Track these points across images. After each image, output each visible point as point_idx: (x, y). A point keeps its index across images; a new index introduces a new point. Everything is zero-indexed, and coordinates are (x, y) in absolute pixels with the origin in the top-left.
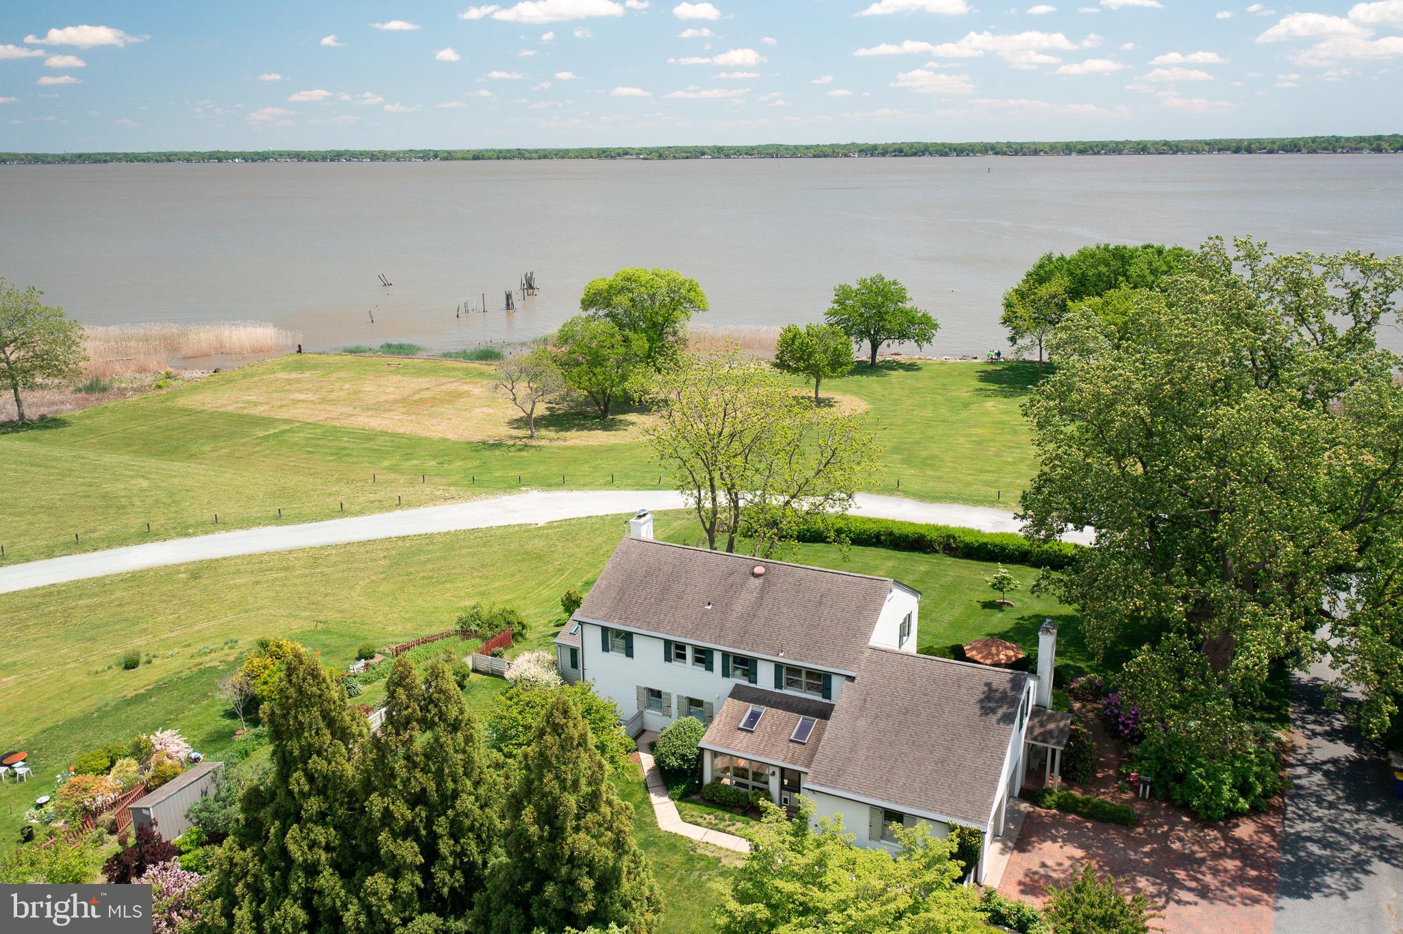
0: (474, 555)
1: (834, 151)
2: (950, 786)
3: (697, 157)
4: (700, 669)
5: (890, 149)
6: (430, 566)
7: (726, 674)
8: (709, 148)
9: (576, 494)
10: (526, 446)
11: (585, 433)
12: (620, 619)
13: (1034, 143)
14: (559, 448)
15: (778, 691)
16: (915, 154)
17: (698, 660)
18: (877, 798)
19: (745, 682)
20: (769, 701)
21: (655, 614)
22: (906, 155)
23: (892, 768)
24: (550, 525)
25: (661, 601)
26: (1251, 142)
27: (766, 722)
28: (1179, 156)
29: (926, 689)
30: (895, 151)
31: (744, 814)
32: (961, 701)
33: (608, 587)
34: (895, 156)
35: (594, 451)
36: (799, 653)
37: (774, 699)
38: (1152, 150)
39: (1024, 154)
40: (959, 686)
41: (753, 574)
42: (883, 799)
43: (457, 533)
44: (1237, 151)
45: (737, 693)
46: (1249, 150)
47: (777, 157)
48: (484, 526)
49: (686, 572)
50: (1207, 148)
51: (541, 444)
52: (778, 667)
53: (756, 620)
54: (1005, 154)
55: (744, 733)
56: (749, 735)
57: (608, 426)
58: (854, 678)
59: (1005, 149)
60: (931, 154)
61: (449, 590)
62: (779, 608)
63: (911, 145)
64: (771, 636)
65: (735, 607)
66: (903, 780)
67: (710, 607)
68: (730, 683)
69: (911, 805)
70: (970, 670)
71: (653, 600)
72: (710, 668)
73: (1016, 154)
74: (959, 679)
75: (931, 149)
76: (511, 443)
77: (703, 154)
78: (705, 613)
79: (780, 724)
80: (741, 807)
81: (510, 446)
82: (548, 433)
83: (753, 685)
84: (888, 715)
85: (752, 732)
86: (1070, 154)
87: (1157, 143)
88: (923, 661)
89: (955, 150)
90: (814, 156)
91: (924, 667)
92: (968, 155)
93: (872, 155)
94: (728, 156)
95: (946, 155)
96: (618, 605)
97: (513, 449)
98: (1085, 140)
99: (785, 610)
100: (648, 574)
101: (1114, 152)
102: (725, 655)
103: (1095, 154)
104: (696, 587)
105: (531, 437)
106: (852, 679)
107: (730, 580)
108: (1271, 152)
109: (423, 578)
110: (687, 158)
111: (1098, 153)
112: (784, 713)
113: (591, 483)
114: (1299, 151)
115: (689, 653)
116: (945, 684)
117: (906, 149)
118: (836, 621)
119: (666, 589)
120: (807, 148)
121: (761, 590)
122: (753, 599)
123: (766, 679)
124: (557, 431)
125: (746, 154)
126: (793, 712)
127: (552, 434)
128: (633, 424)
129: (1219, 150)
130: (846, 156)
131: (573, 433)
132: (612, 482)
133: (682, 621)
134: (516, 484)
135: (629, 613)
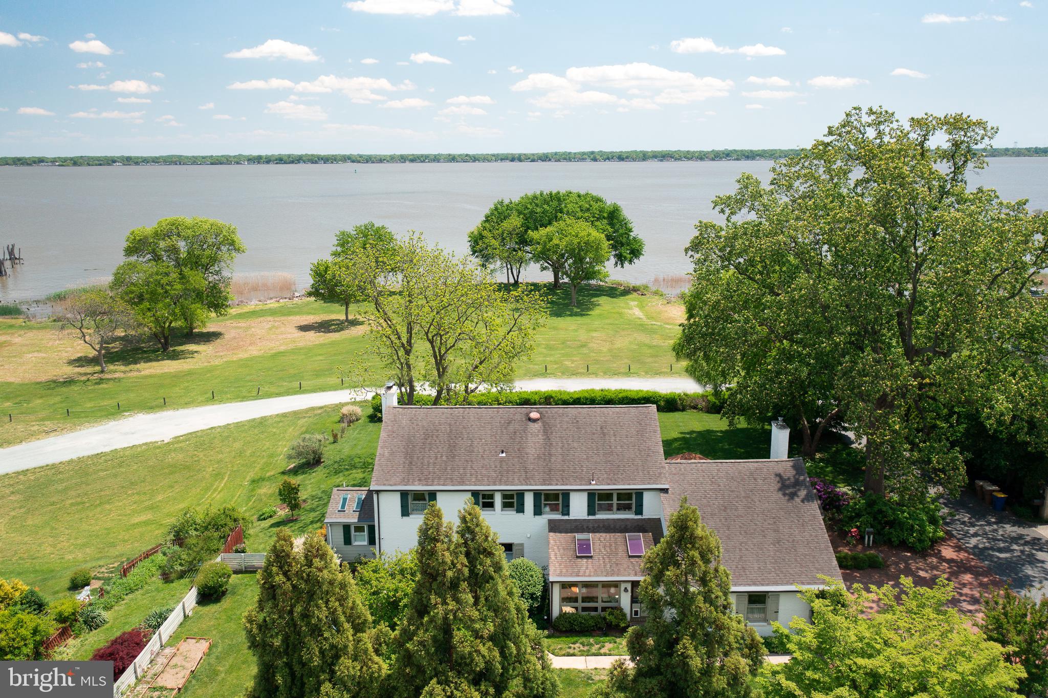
0: (115, 476)
1: (227, 160)
2: (796, 560)
3: (109, 164)
4: (511, 514)
5: (273, 158)
6: (72, 493)
7: (538, 512)
8: (118, 157)
9: (182, 412)
10: (101, 379)
11: (154, 364)
12: (420, 480)
13: (379, 155)
14: (136, 378)
15: (591, 517)
16: (292, 162)
17: (506, 505)
18: (745, 585)
19: (557, 516)
20: (587, 527)
21: (453, 469)
22: (285, 163)
23: (741, 557)
24: (177, 440)
25: (453, 457)
26: (520, 155)
27: (597, 547)
28: (477, 163)
29: (730, 487)
30: (276, 160)
31: (606, 635)
32: (763, 491)
33: (392, 453)
34: (277, 163)
35: (174, 376)
36: (608, 478)
37: (591, 526)
38: (459, 159)
39: (373, 162)
40: (755, 479)
41: (530, 419)
42: (749, 585)
43: (80, 460)
44: (513, 160)
45: (554, 527)
46: (520, 160)
47: (180, 164)
48: (107, 449)
49: (464, 428)
50: (494, 158)
51: (115, 376)
52: (591, 495)
53: (553, 459)
54: (359, 162)
55: (585, 560)
56: (590, 560)
57: (175, 356)
58: (667, 489)
59: (358, 159)
60: (304, 162)
61: (110, 510)
62: (569, 444)
63: (289, 156)
64: (575, 469)
65: (528, 451)
66: (756, 566)
67: (504, 455)
68: (543, 520)
69: (776, 584)
70: (756, 465)
71: (444, 458)
72: (521, 509)
73: (367, 162)
74: (751, 474)
75: (304, 158)
76: (84, 378)
77: (114, 162)
78: (502, 460)
79: (611, 545)
80: (600, 629)
81: (84, 382)
82: (116, 367)
83: (566, 517)
84: (712, 515)
85: (591, 557)
86: (404, 162)
87: (461, 155)
88: (714, 465)
89: (322, 159)
90: (212, 164)
91: (718, 470)
92: (332, 162)
93: (259, 163)
94: (137, 163)
95: (316, 162)
96: (412, 469)
97: (88, 383)
98: (415, 153)
99: (575, 445)
100: (427, 436)
101: (434, 161)
102: (537, 494)
103: (422, 162)
104: (481, 439)
105: (102, 372)
106: (665, 491)
107: (511, 428)
108: (533, 161)
109: (72, 505)
110: (100, 165)
111: (423, 161)
112: (608, 535)
113: (193, 402)
114: (550, 160)
115: (498, 500)
116: (743, 479)
117: (285, 158)
118: (625, 447)
119: (452, 448)
120: (203, 158)
121: (544, 432)
122: (541, 441)
123: (579, 508)
124: (126, 365)
125: (153, 162)
126: (614, 532)
127: (123, 368)
128: (196, 352)
129: (502, 160)
130: (238, 163)
131: (142, 366)
132: (213, 398)
133: (484, 472)
134: (118, 411)
135: (426, 473)
